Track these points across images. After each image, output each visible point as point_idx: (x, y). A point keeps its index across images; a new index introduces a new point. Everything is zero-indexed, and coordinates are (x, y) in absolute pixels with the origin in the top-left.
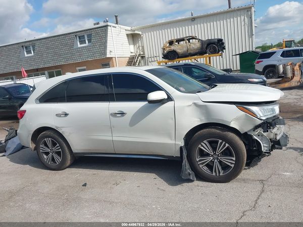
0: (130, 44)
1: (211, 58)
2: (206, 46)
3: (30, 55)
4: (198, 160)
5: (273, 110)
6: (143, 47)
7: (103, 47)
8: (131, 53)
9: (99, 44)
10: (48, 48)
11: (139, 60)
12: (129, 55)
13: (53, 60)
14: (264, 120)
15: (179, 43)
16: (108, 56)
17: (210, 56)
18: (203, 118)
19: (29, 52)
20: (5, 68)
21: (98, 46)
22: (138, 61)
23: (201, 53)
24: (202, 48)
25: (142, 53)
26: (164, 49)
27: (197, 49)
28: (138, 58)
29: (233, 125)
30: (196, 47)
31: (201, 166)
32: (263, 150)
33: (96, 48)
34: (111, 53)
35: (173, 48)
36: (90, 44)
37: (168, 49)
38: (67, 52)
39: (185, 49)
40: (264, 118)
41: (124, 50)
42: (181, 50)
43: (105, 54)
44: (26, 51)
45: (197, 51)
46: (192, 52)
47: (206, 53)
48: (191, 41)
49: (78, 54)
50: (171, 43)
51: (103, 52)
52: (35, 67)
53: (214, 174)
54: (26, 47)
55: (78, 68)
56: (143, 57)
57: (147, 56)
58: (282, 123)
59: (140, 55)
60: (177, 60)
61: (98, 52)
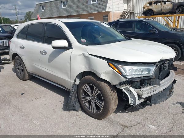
0: (124, 4)
1: (180, 17)
2: (176, 7)
3: (65, 7)
4: (82, 97)
5: (149, 71)
6: (133, 6)
7: (105, 5)
8: (125, 9)
9: (103, 2)
10: (74, 4)
11: (128, 14)
12: (122, 11)
13: (76, 11)
14: (129, 79)
15: (157, 4)
16: (107, 11)
17: (179, 15)
18: (87, 67)
19: (64, 6)
20: (52, 14)
21: (102, 4)
22: (128, 16)
23: (172, 12)
24: (173, 8)
25: (132, 10)
26: (144, 8)
27: (169, 9)
28: (128, 13)
29: (103, 77)
30: (168, 8)
31: (84, 102)
32: (130, 103)
33: (100, 5)
34: (110, 9)
35: (151, 7)
36: (98, 2)
37: (147, 8)
38: (84, 6)
39: (160, 9)
40: (130, 77)
41: (119, 7)
42: (156, 9)
43: (105, 9)
44: (63, 5)
45: (169, 11)
46: (165, 11)
47: (175, 13)
48: (167, 3)
49: (90, 8)
50: (150, 3)
51: (104, 8)
52: (66, 15)
53: (90, 111)
54: (63, 2)
55: (89, 17)
56: (132, 13)
57: (135, 13)
58: (158, 83)
59: (129, 11)
60: (152, 16)
61: (101, 8)
